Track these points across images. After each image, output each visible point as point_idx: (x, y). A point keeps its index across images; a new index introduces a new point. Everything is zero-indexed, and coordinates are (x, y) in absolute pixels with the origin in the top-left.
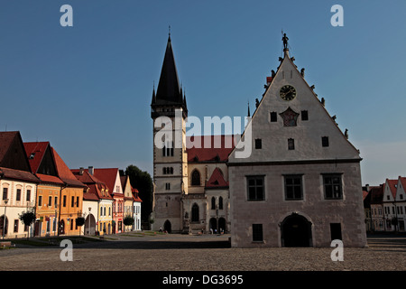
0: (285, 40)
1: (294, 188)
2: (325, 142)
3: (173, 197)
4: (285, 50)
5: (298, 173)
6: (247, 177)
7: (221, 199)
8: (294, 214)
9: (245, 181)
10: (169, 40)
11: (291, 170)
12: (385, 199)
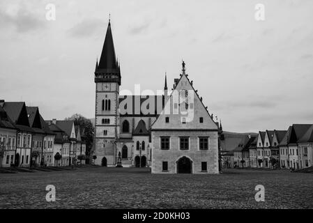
0: (184, 65)
1: (184, 144)
2: (201, 120)
3: (109, 140)
4: (184, 70)
5: (187, 136)
6: (161, 137)
7: (143, 143)
8: (184, 157)
9: (160, 139)
10: (109, 24)
11: (183, 134)
12: (258, 146)
